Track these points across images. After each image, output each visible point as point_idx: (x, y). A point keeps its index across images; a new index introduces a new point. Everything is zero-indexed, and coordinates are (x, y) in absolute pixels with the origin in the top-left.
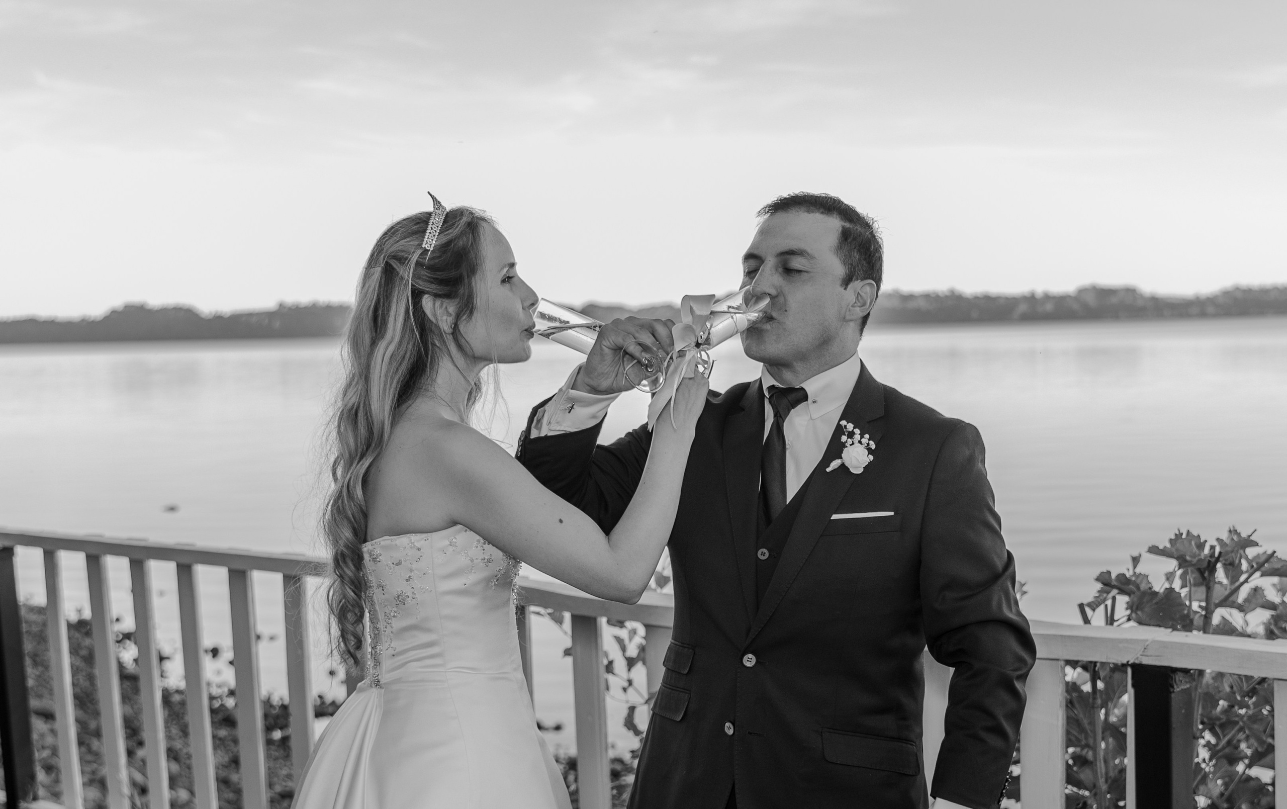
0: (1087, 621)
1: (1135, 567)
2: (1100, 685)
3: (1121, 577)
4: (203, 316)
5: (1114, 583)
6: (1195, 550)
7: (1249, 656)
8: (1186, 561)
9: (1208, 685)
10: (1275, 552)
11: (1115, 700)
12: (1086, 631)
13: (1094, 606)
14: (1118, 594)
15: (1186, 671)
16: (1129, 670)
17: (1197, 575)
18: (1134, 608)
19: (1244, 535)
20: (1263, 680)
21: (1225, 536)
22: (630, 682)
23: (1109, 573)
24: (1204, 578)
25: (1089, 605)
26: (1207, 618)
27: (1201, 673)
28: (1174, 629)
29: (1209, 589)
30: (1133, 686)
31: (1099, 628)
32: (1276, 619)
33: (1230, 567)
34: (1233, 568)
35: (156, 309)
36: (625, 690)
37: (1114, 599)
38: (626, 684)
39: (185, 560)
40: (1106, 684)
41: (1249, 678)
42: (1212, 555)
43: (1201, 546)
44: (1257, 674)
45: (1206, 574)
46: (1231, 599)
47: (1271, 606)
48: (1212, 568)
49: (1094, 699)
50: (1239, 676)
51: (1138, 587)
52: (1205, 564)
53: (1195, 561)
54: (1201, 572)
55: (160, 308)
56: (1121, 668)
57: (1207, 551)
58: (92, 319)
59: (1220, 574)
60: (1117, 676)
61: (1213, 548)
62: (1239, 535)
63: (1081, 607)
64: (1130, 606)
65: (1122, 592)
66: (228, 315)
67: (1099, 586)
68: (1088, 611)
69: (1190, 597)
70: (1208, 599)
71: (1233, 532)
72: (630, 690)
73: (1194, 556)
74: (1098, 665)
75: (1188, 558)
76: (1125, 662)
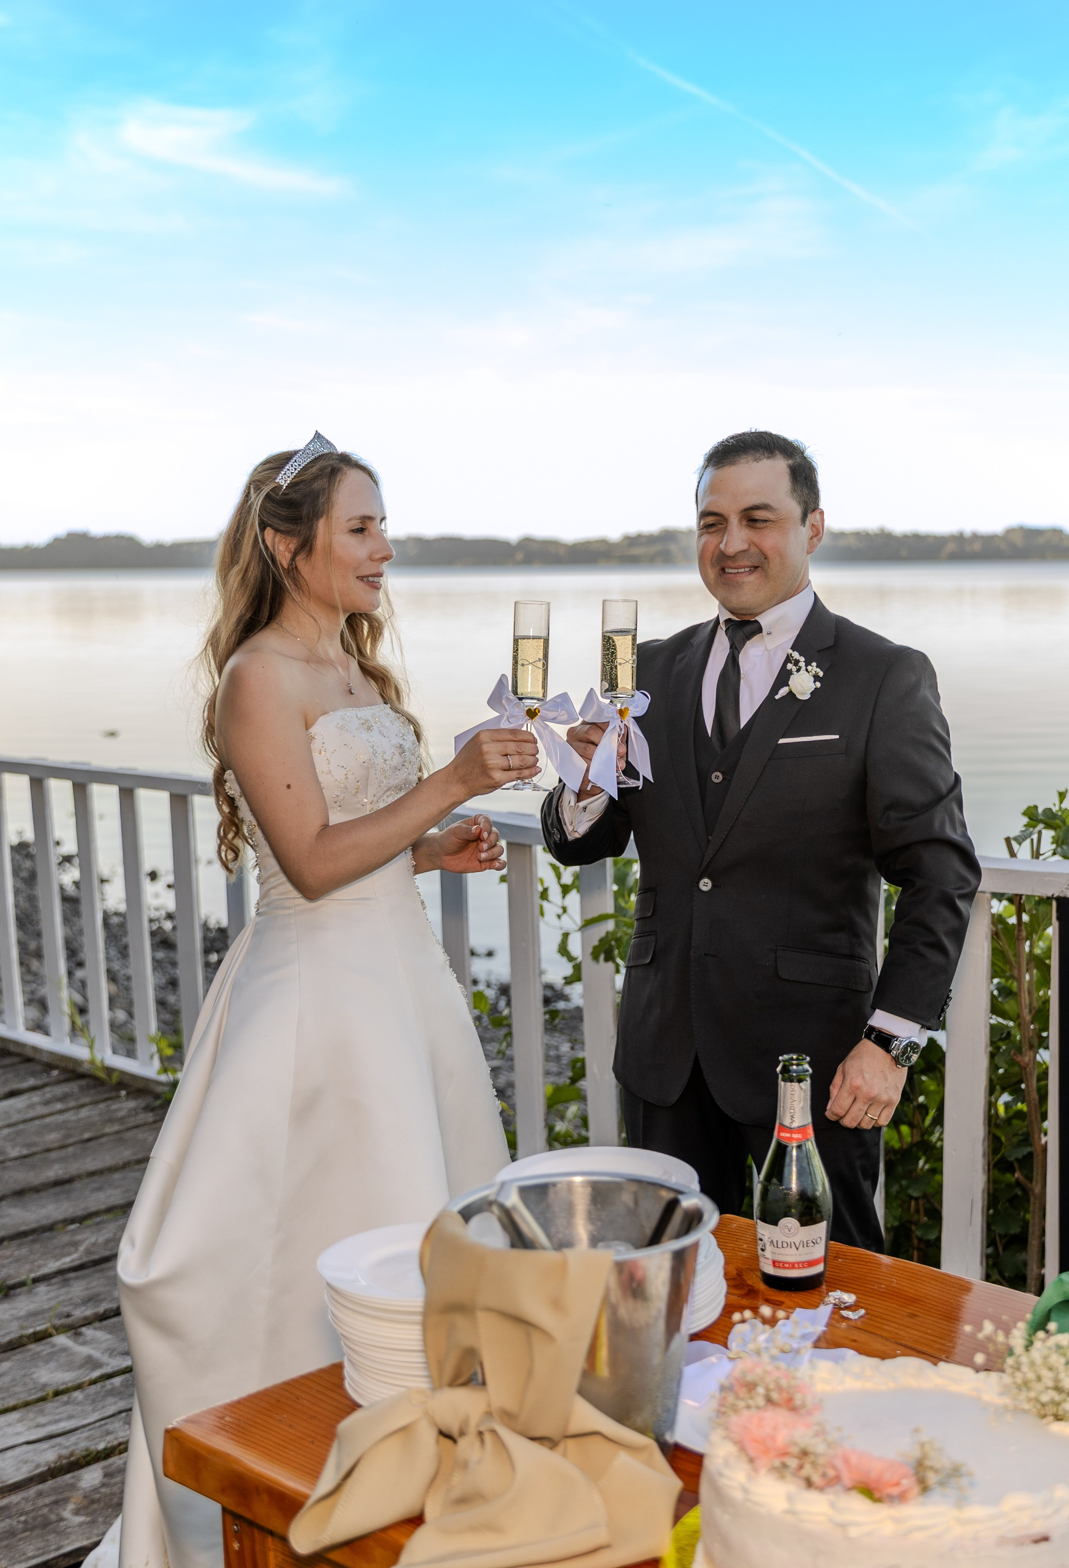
0: (1013, 854)
1: (1061, 802)
2: (1025, 918)
3: (1048, 811)
5: (1041, 817)
11: (1039, 932)
12: (1012, 864)
13: (1020, 840)
14: (1044, 828)
16: (1054, 903)
18: (1060, 842)
22: (565, 910)
23: (1036, 807)
25: (1015, 839)
30: (1058, 918)
31: (1024, 861)
35: (99, 537)
36: (559, 916)
37: (1040, 833)
38: (560, 911)
39: (127, 784)
40: (1033, 916)
49: (1020, 930)
51: (1064, 822)
56: (1046, 900)
60: (1042, 908)
63: (1008, 840)
64: (1056, 841)
65: (1048, 826)
67: (1025, 820)
68: (1014, 844)
72: (565, 917)
74: (1024, 897)
76: (1050, 895)
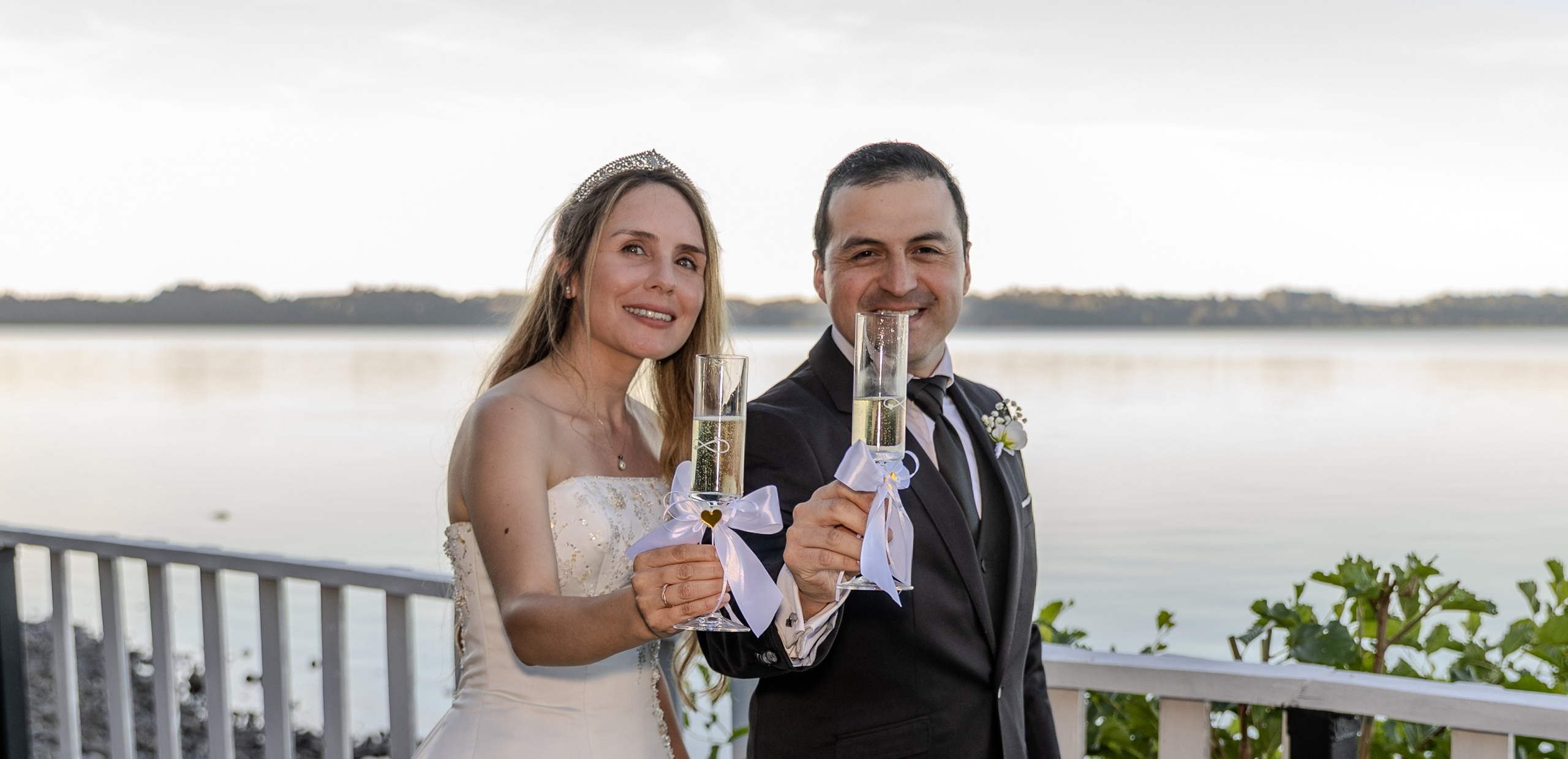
0: (1237, 656)
1: (1298, 595)
2: (1253, 733)
3: (1280, 607)
4: (266, 299)
5: (1271, 613)
6: (1365, 577)
7: (1423, 701)
8: (1354, 590)
9: (1377, 735)
10: (1458, 582)
11: (1269, 750)
12: (1237, 669)
13: (1247, 639)
14: (1277, 626)
15: (1349, 717)
16: (1285, 716)
17: (1368, 607)
18: (1293, 643)
19: (1424, 563)
20: (1442, 730)
21: (1403, 564)
22: (714, 718)
23: (1265, 602)
24: (1375, 610)
25: (1242, 638)
26: (1378, 657)
27: (1370, 720)
28: (1339, 667)
29: (1381, 623)
30: (1290, 732)
31: (1252, 665)
32: (1463, 663)
33: (1406, 599)
34: (1409, 599)
35: (213, 289)
36: (708, 726)
37: (1270, 632)
38: (709, 720)
39: (209, 565)
40: (1262, 731)
41: (1424, 727)
42: (1386, 583)
43: (1373, 573)
44: (1436, 722)
45: (1379, 606)
46: (1408, 635)
47: (1457, 647)
48: (1385, 599)
49: (1244, 747)
50: (1414, 724)
51: (1298, 619)
52: (1377, 594)
53: (1364, 590)
54: (1372, 603)
55: (218, 288)
56: (1276, 711)
57: (1380, 578)
58: (140, 300)
59: (1395, 607)
60: (1273, 721)
61: (1387, 575)
62: (1419, 562)
63: (1232, 640)
64: (1292, 643)
65: (1281, 624)
66: (295, 298)
67: (1255, 618)
68: (1240, 645)
69: (1359, 633)
70: (1379, 636)
71: (1412, 558)
72: (714, 728)
73: (1364, 584)
74: (1248, 708)
75: (1357, 586)
76: (1279, 703)
